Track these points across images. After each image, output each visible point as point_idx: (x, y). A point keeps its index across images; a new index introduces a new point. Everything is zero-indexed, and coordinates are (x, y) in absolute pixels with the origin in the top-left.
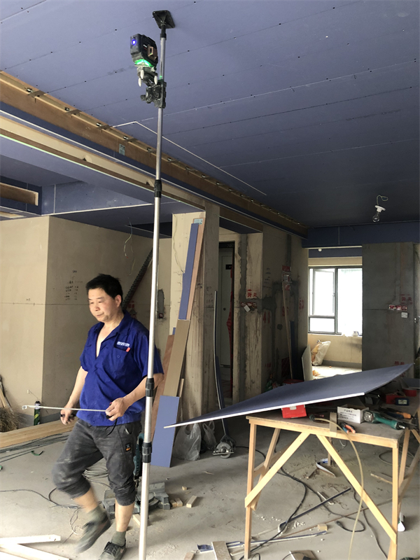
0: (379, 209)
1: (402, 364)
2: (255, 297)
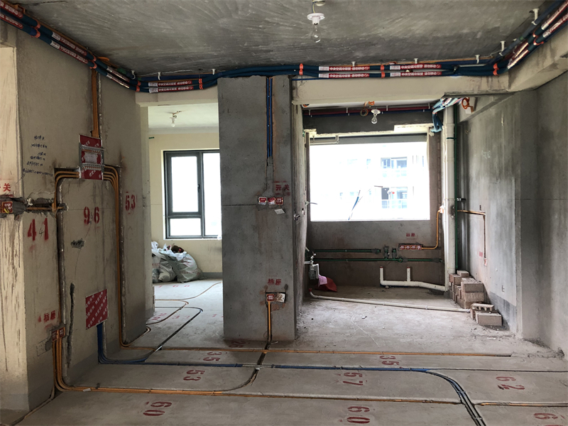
1: (278, 282)
2: (7, 192)
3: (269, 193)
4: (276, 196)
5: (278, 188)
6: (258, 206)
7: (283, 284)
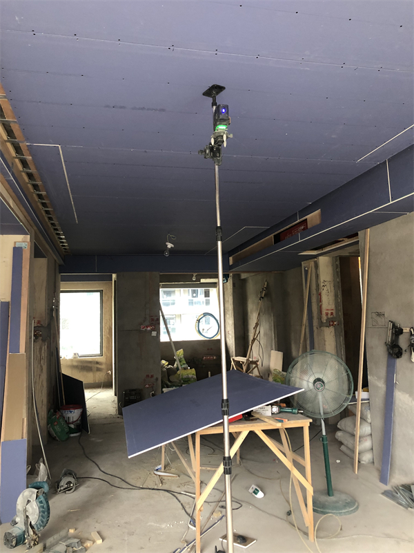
0: (170, 245)
1: (152, 376)
2: (39, 325)
3: (147, 323)
4: (150, 325)
5: (153, 320)
6: (140, 331)
7: (155, 377)
